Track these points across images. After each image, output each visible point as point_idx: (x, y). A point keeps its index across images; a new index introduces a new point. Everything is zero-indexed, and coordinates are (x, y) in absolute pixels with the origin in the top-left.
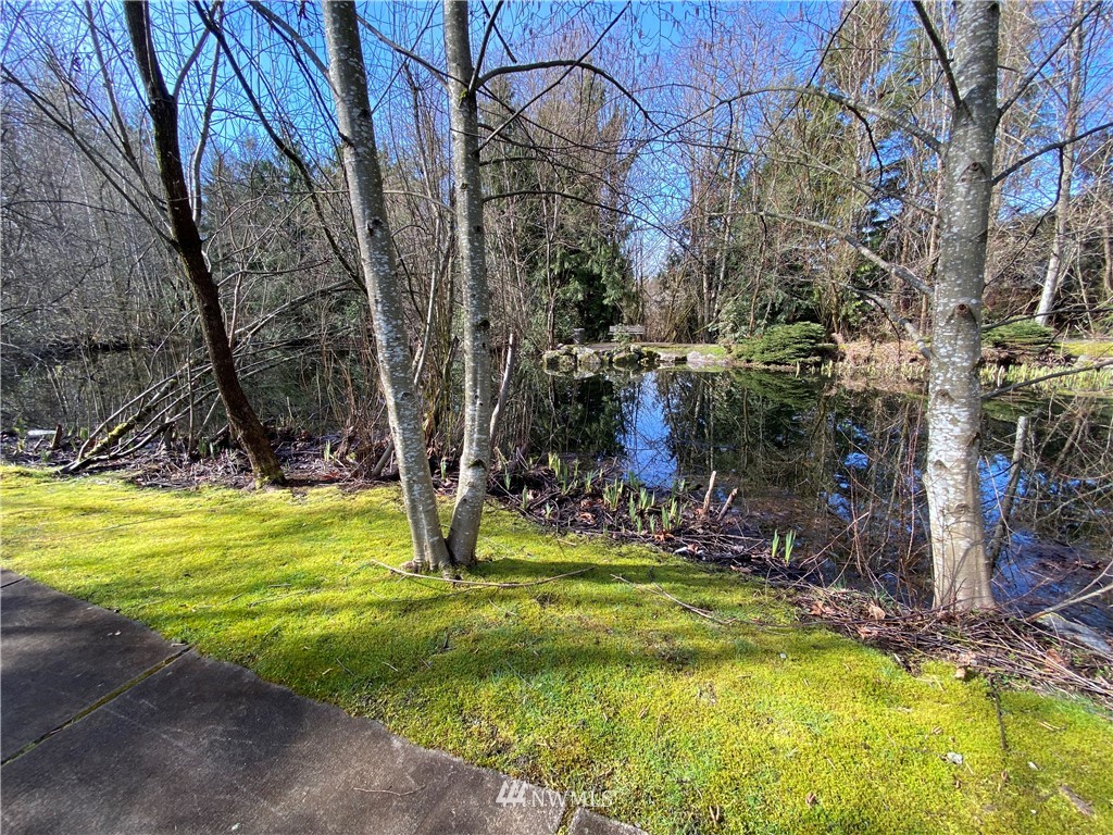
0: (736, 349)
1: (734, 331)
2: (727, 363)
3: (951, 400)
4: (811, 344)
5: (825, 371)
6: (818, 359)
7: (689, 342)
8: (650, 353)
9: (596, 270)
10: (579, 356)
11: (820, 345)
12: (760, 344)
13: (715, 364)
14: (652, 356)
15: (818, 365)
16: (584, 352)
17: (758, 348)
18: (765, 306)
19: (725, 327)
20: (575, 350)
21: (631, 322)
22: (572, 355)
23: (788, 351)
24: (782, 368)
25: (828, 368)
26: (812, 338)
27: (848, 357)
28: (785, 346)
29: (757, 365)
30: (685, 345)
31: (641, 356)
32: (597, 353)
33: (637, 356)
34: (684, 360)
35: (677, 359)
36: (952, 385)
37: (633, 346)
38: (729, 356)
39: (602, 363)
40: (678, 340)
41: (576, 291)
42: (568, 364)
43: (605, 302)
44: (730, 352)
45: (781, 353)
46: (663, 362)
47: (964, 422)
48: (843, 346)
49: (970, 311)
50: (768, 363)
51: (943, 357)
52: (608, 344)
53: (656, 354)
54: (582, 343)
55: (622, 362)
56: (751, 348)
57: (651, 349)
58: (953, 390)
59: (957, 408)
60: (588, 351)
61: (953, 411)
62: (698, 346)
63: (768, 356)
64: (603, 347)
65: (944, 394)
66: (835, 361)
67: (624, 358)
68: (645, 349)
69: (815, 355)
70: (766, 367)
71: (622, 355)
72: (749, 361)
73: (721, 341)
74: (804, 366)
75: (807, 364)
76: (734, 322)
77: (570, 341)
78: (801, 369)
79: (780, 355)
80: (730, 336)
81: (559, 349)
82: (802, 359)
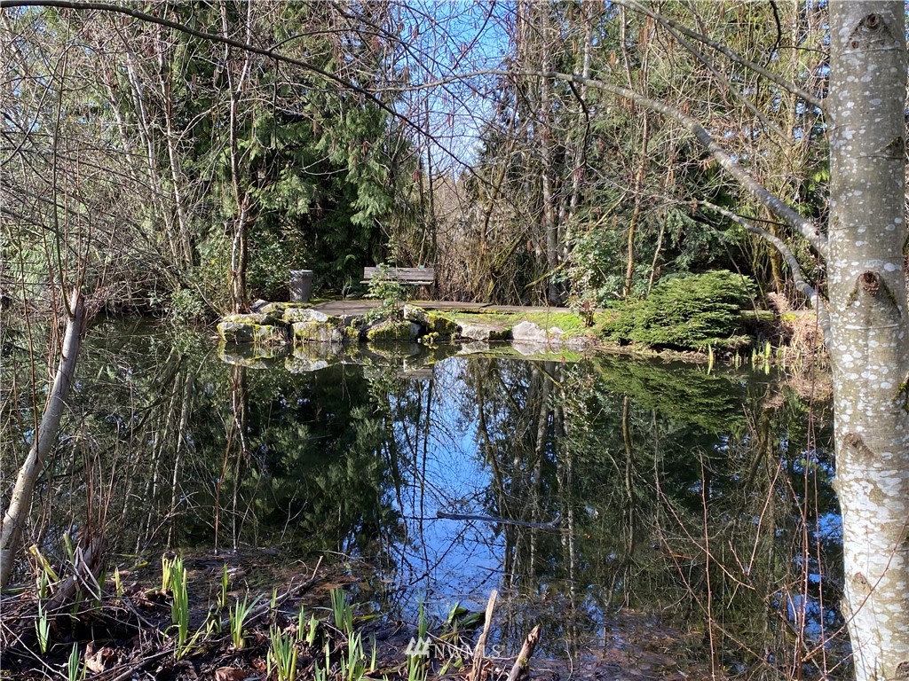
0: (602, 318)
1: (596, 282)
2: (586, 345)
3: (869, 454)
4: (732, 311)
5: (757, 362)
6: (744, 339)
7: (517, 303)
8: (441, 323)
9: (335, 155)
10: (297, 328)
11: (749, 313)
12: (643, 312)
13: (564, 347)
14: (446, 330)
15: (745, 351)
16: (308, 319)
17: (640, 319)
18: (653, 239)
19: (580, 276)
20: (289, 314)
21: (406, 261)
22: (282, 325)
23: (693, 324)
24: (684, 356)
25: (763, 358)
26: (732, 300)
27: (798, 338)
28: (686, 316)
29: (640, 350)
30: (508, 308)
31: (424, 329)
32: (333, 321)
33: (417, 328)
34: (506, 337)
35: (494, 337)
36: (867, 426)
37: (409, 308)
38: (588, 331)
39: (345, 341)
40: (498, 298)
41: (295, 195)
42: (272, 343)
43: (355, 219)
44: (591, 323)
45: (680, 327)
46: (467, 340)
47: (893, 498)
48: (789, 316)
49: (884, 286)
50: (658, 347)
51: (847, 370)
52: (361, 304)
53: (452, 326)
54: (308, 299)
55: (385, 340)
56: (627, 318)
57: (444, 316)
58: (869, 435)
59: (879, 470)
60: (317, 316)
61: (874, 475)
62: (534, 311)
63: (658, 334)
64: (349, 309)
65: (856, 443)
66: (775, 344)
67: (390, 333)
68: (431, 314)
69: (739, 333)
70: (655, 354)
71: (385, 326)
72: (624, 342)
73: (574, 302)
74: (721, 353)
75: (725, 349)
76: (595, 267)
77: (282, 295)
78: (717, 358)
79: (678, 331)
80: (589, 294)
81: (256, 310)
82: (716, 340)
